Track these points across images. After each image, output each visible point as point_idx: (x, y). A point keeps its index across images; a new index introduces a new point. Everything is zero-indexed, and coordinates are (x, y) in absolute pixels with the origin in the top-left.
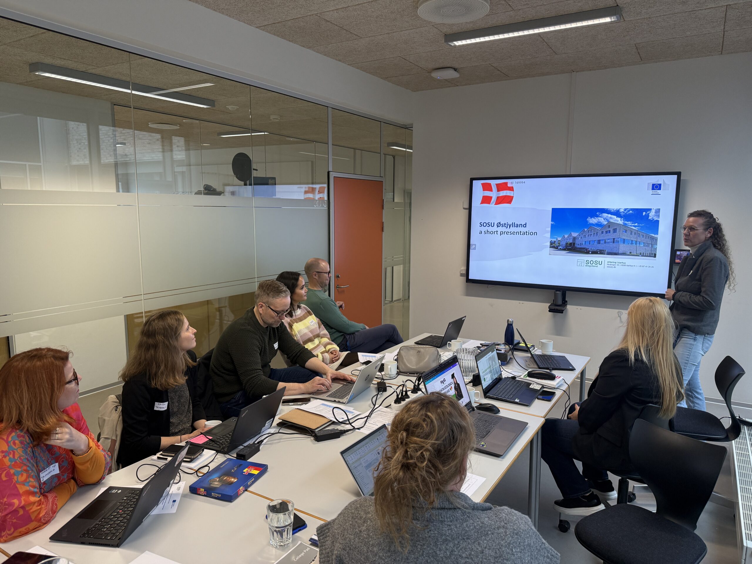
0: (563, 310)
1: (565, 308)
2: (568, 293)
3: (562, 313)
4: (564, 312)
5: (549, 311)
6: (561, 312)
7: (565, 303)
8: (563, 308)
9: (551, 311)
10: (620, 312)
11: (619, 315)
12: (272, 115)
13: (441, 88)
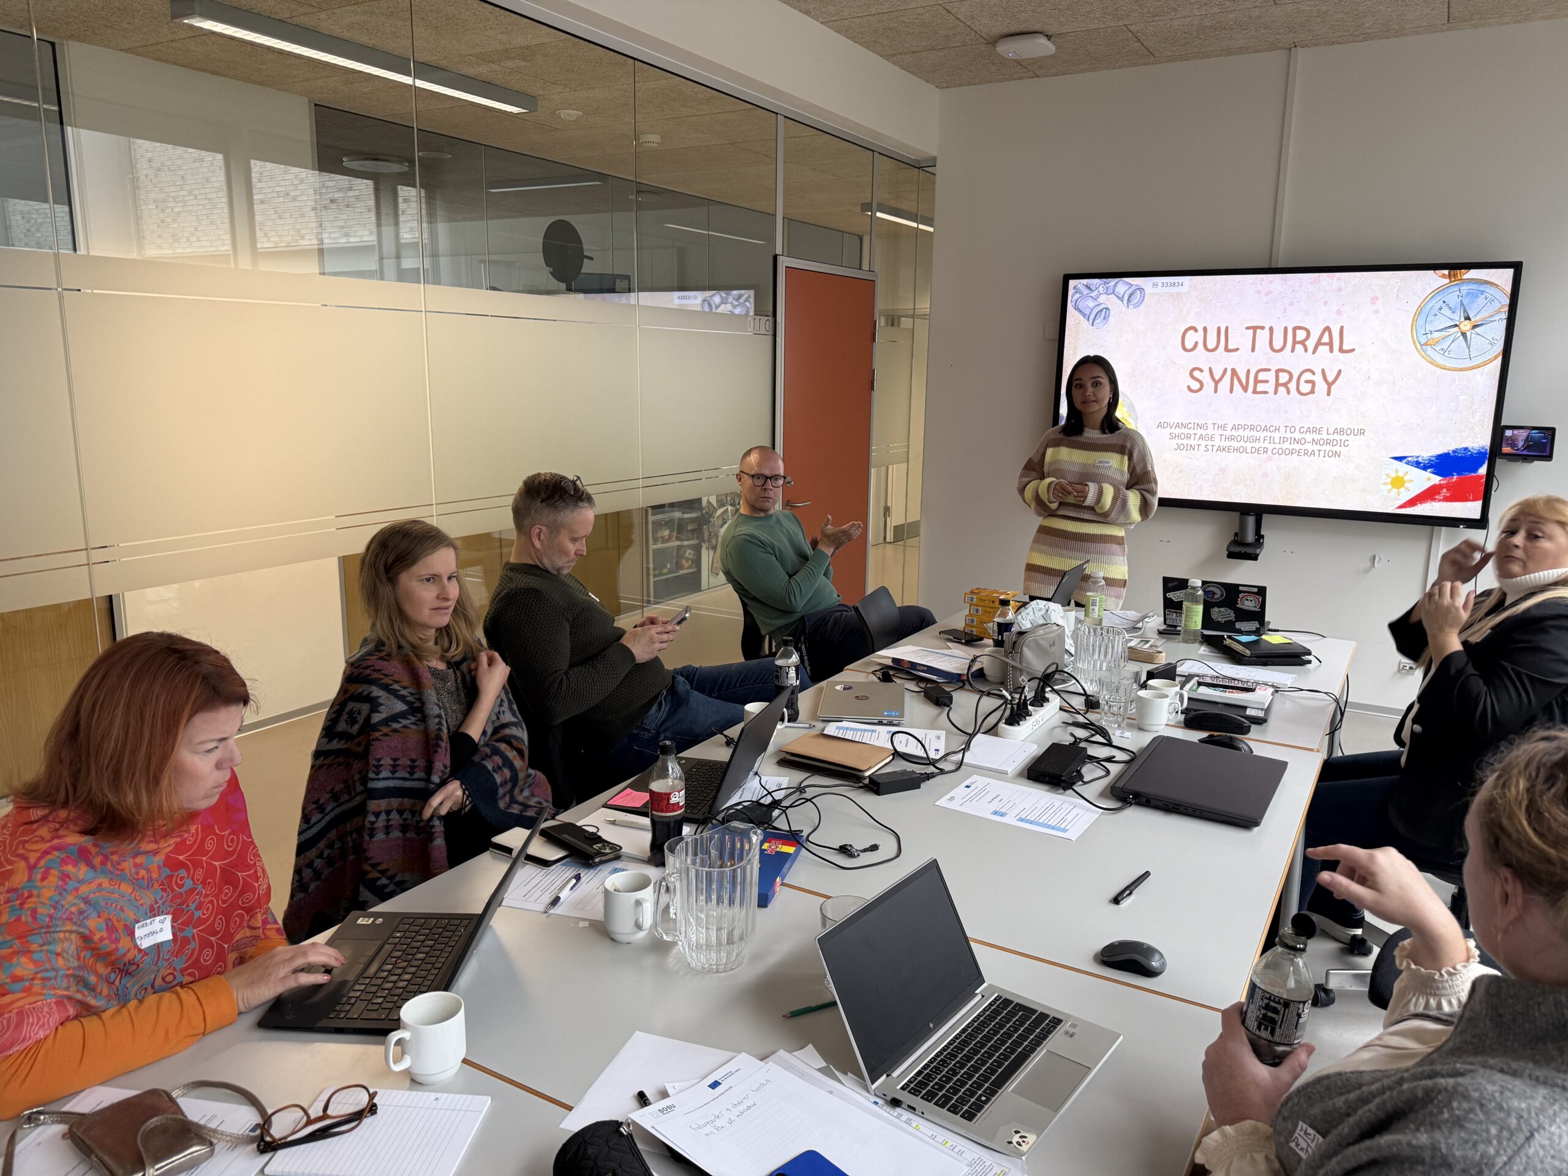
0: (1258, 555)
1: (1260, 549)
2: (1266, 518)
3: (1256, 559)
5: (1228, 556)
6: (1252, 557)
7: (1259, 537)
8: (1258, 551)
9: (1232, 555)
10: (1374, 557)
11: (1374, 563)
12: (645, 133)
13: (1000, 80)
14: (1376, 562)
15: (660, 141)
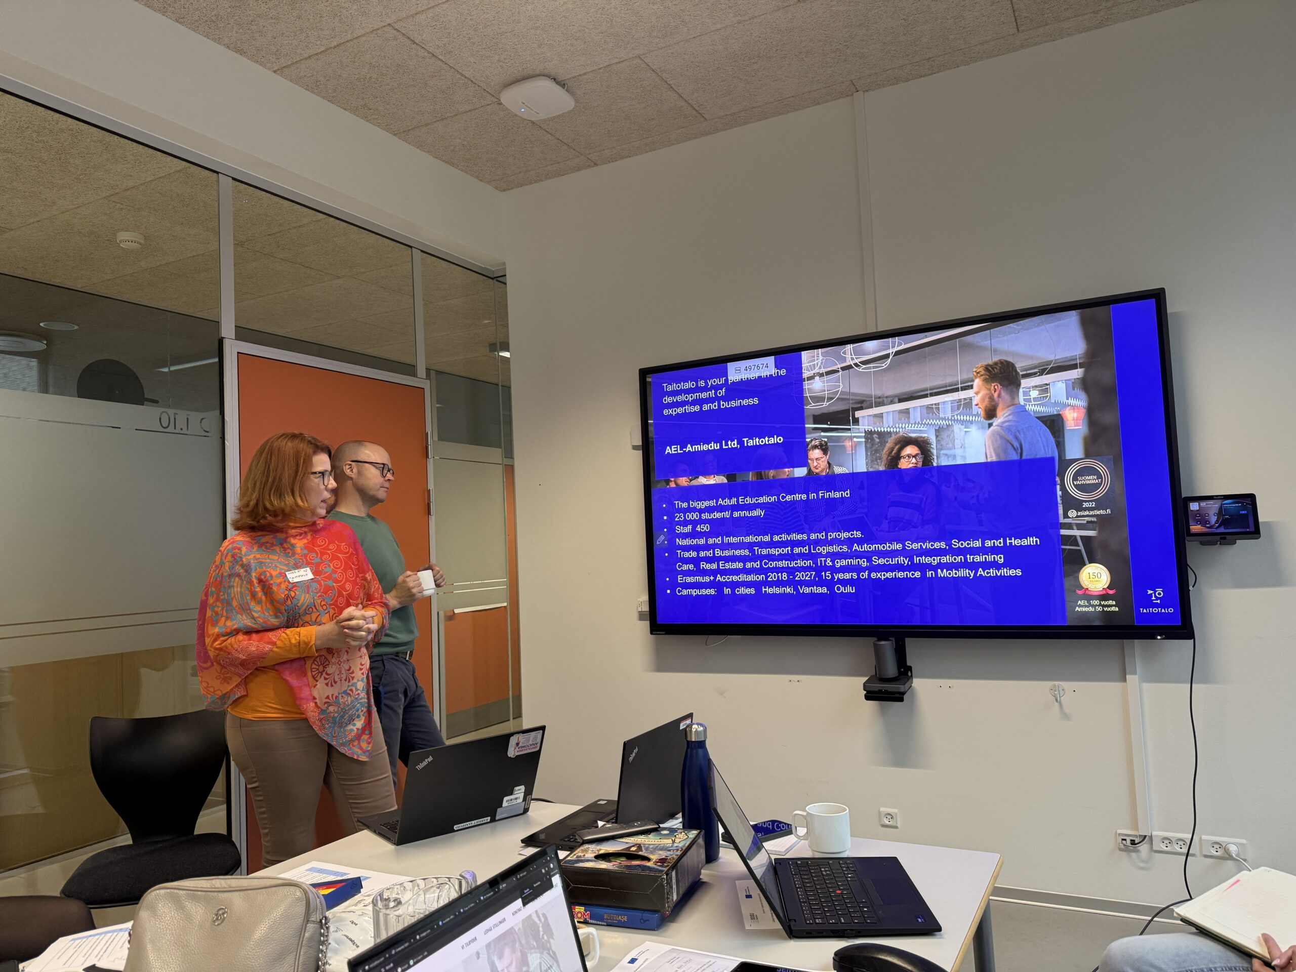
0: (904, 693)
1: (907, 685)
2: (910, 644)
3: (901, 700)
4: (905, 697)
5: (867, 698)
6: (898, 697)
7: (905, 672)
8: (902, 688)
9: (871, 696)
10: (1055, 687)
11: (1055, 696)
12: (118, 231)
13: (559, 174)
14: (1058, 694)
15: (142, 242)
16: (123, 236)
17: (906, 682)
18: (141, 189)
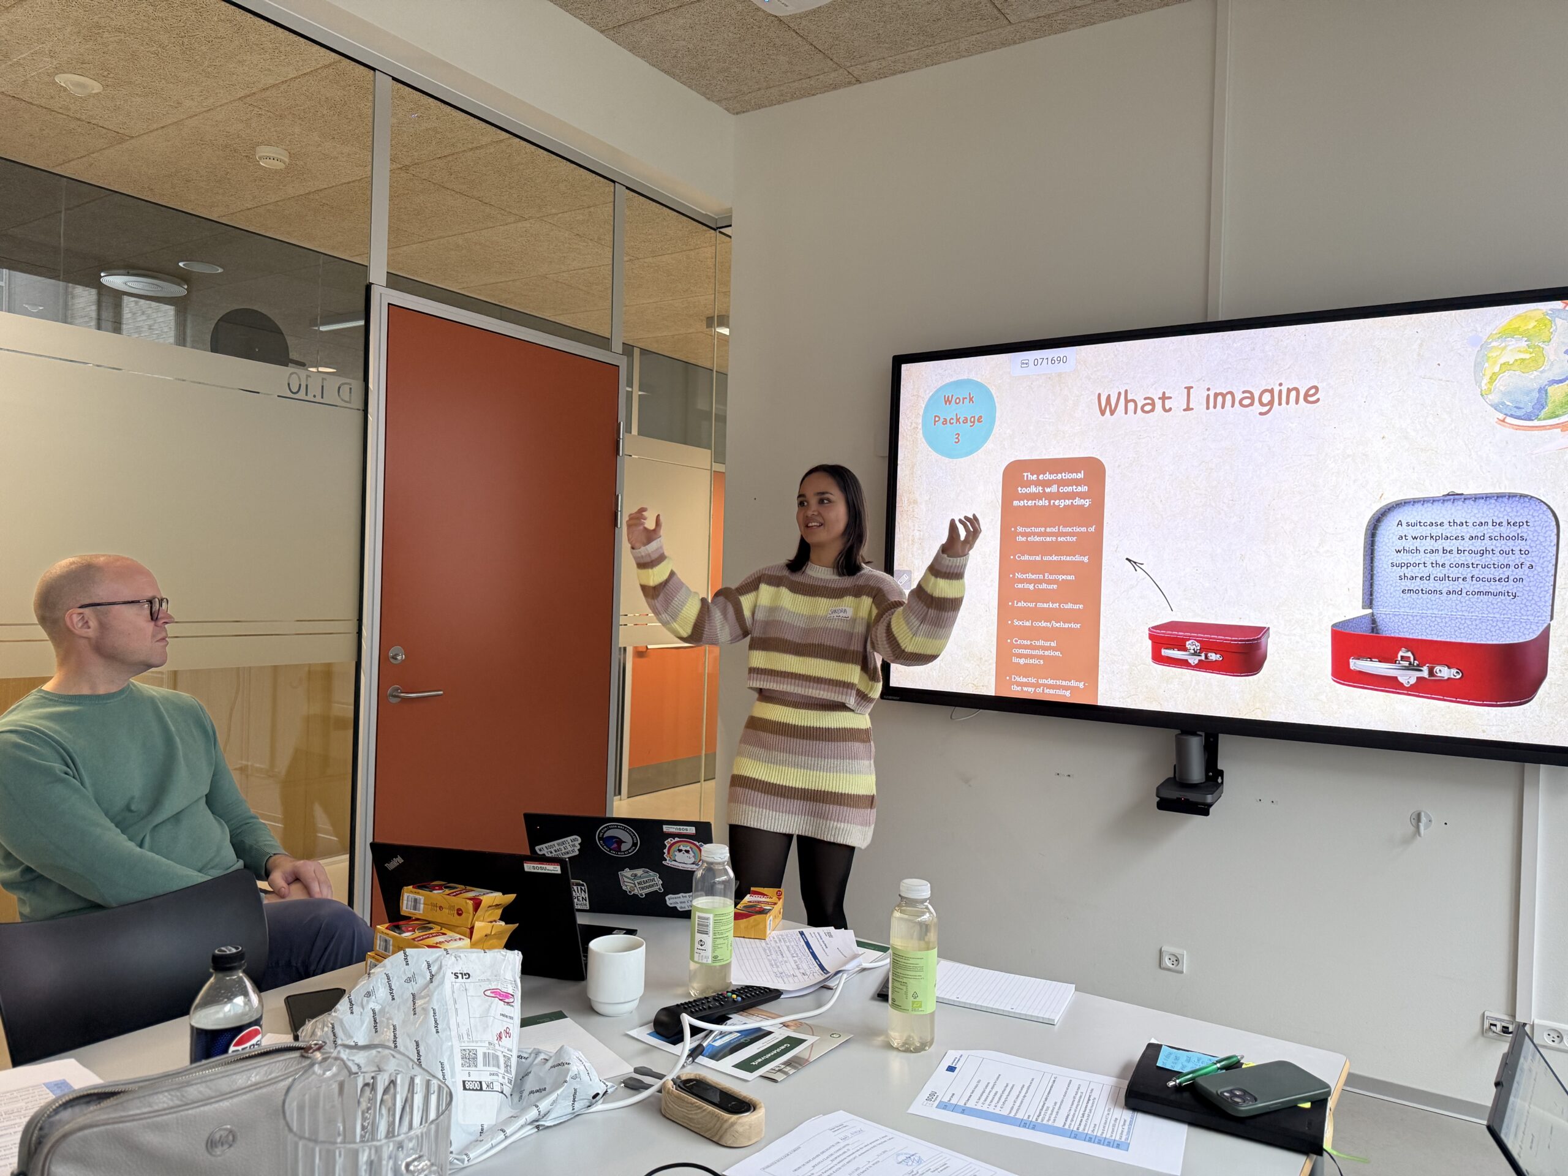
0: (1210, 805)
1: (1215, 795)
3: (1206, 813)
4: (1211, 810)
5: (1161, 806)
6: (1203, 809)
7: (1214, 777)
8: (1209, 799)
9: (1165, 804)
10: (1419, 815)
11: (1418, 827)
12: (259, 144)
13: (810, 93)
14: (1422, 826)
15: (287, 160)
16: (263, 151)
17: (1215, 792)
18: (282, 89)
